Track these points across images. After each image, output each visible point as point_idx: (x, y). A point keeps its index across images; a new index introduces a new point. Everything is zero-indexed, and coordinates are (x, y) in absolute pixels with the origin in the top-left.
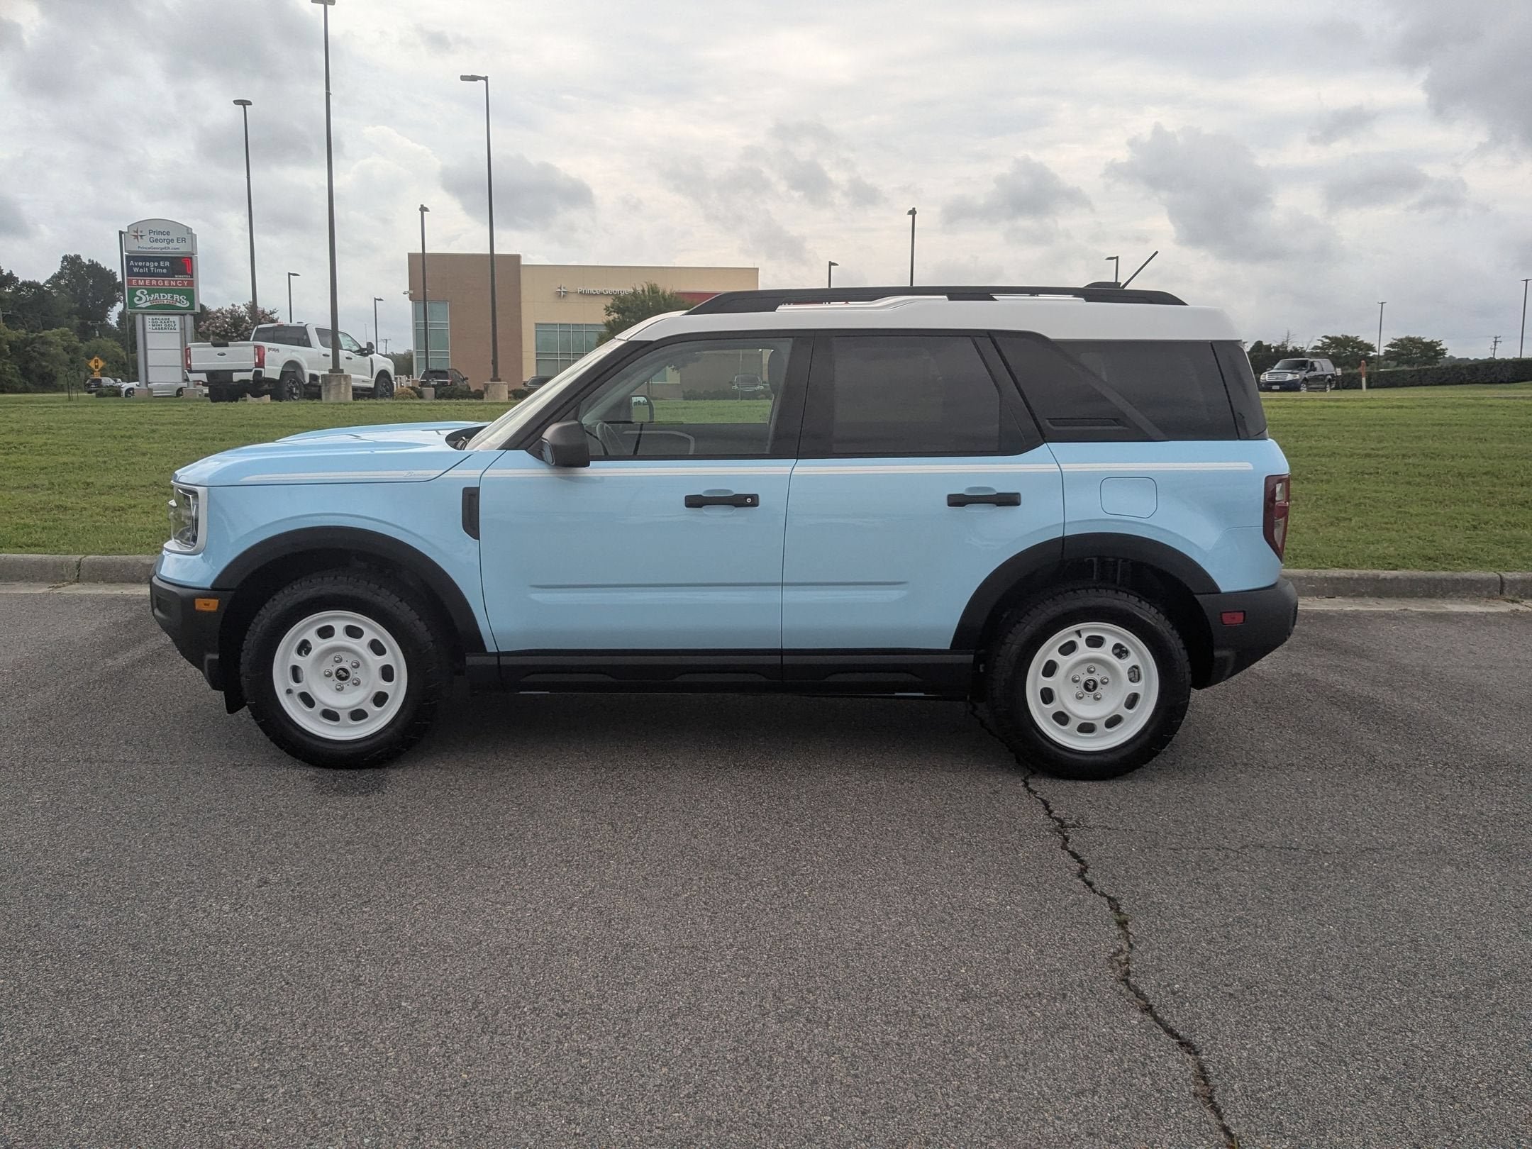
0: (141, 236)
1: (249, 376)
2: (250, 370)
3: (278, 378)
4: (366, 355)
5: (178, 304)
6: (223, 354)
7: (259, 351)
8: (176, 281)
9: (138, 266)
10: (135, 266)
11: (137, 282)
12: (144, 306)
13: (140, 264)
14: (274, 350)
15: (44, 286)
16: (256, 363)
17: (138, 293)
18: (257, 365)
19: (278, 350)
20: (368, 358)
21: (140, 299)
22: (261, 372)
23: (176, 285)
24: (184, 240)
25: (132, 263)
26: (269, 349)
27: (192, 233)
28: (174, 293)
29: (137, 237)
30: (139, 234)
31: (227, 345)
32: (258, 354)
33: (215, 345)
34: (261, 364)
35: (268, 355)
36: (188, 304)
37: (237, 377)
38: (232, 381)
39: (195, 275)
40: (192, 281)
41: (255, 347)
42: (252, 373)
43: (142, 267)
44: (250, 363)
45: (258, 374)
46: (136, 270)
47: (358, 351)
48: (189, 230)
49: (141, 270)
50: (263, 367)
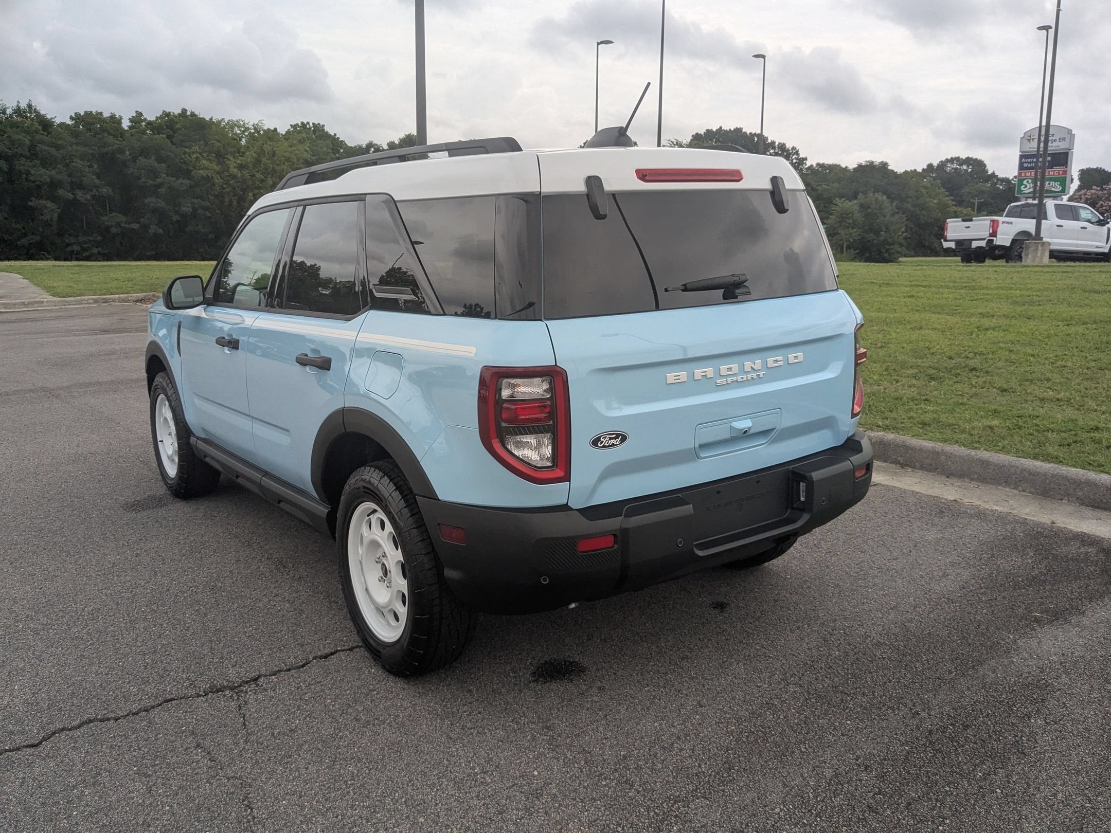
0: (1033, 139)
1: (983, 244)
2: (984, 239)
3: (1008, 244)
4: (1103, 225)
5: (1053, 189)
6: (969, 227)
7: (995, 224)
8: (1054, 171)
9: (1028, 162)
10: (1025, 163)
11: (1025, 174)
12: (1027, 192)
13: (1029, 160)
14: (1008, 223)
15: (1013, 180)
16: (990, 234)
17: (1025, 182)
18: (991, 235)
19: (1011, 223)
20: (1105, 228)
21: (1026, 186)
22: (993, 240)
23: (1054, 175)
24: (1064, 139)
25: (1023, 160)
26: (1003, 222)
27: (1071, 134)
28: (1050, 181)
29: (1029, 140)
30: (1032, 137)
31: (971, 220)
32: (993, 227)
33: (964, 220)
34: (994, 234)
35: (1001, 228)
36: (1061, 188)
37: (975, 244)
38: (971, 248)
39: (1069, 167)
40: (1066, 170)
41: (991, 221)
42: (985, 241)
43: (1030, 163)
44: (986, 234)
45: (990, 242)
46: (1025, 165)
47: (1097, 222)
48: (1069, 131)
49: (1029, 165)
50: (996, 236)
